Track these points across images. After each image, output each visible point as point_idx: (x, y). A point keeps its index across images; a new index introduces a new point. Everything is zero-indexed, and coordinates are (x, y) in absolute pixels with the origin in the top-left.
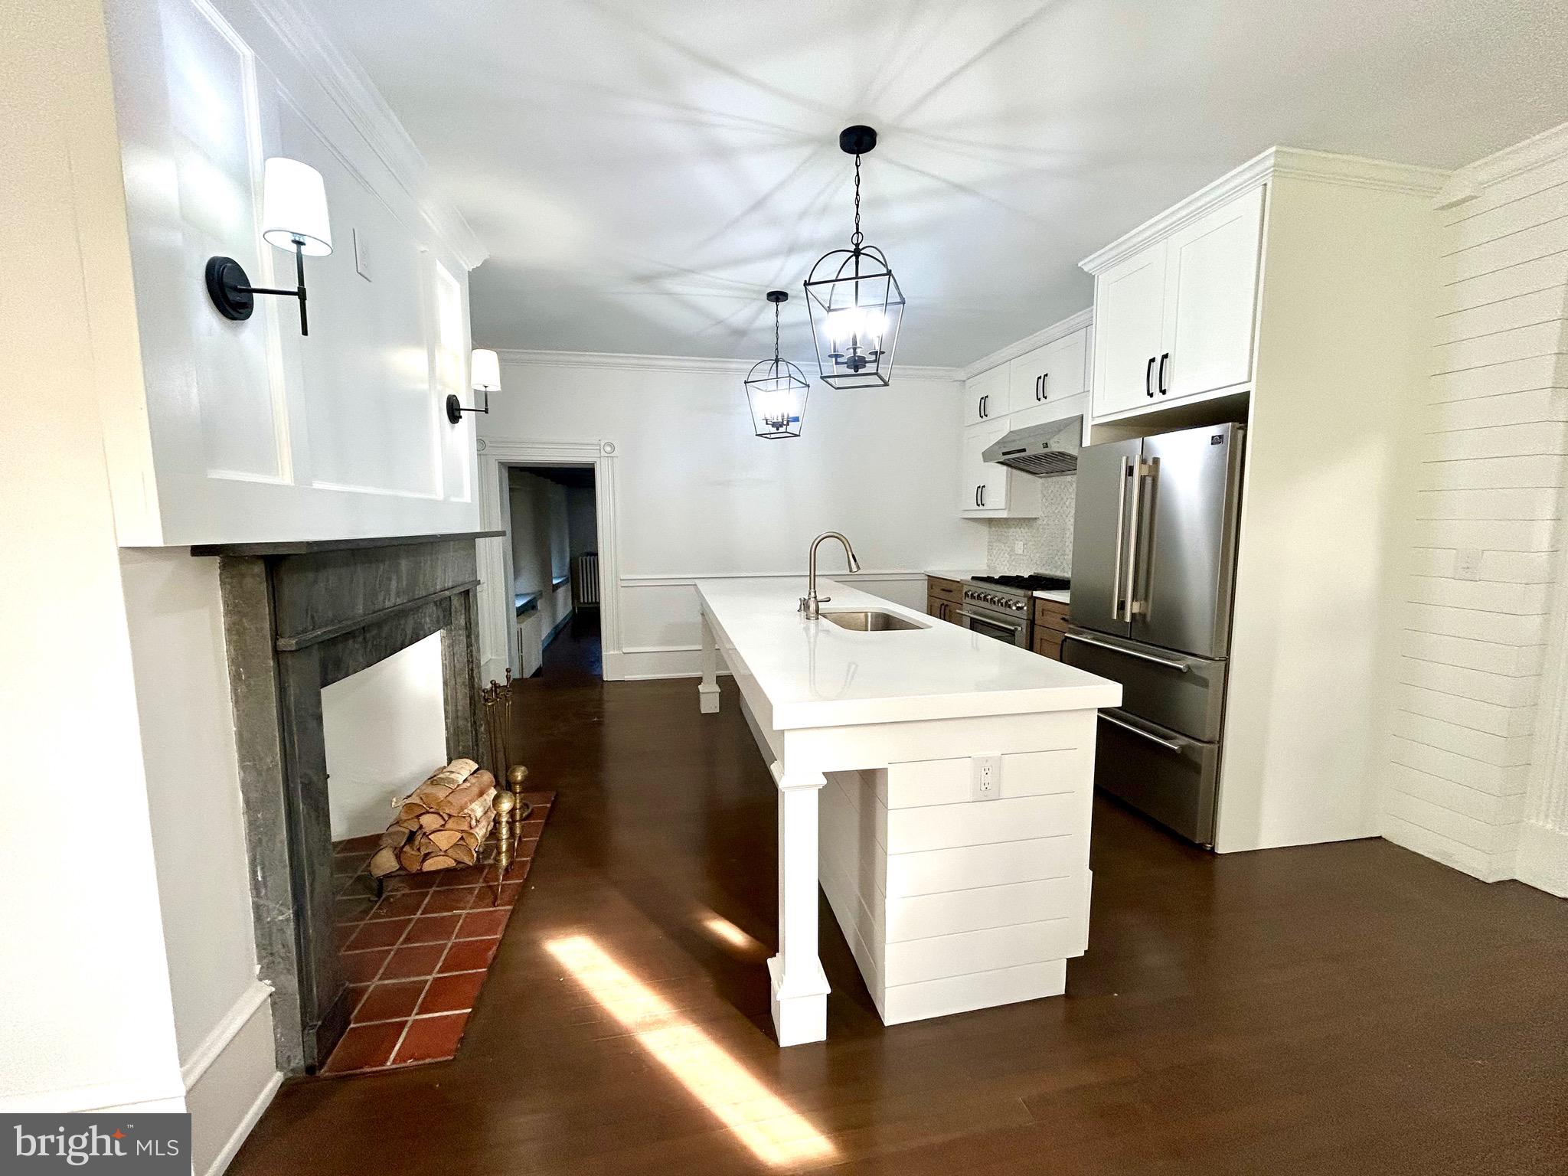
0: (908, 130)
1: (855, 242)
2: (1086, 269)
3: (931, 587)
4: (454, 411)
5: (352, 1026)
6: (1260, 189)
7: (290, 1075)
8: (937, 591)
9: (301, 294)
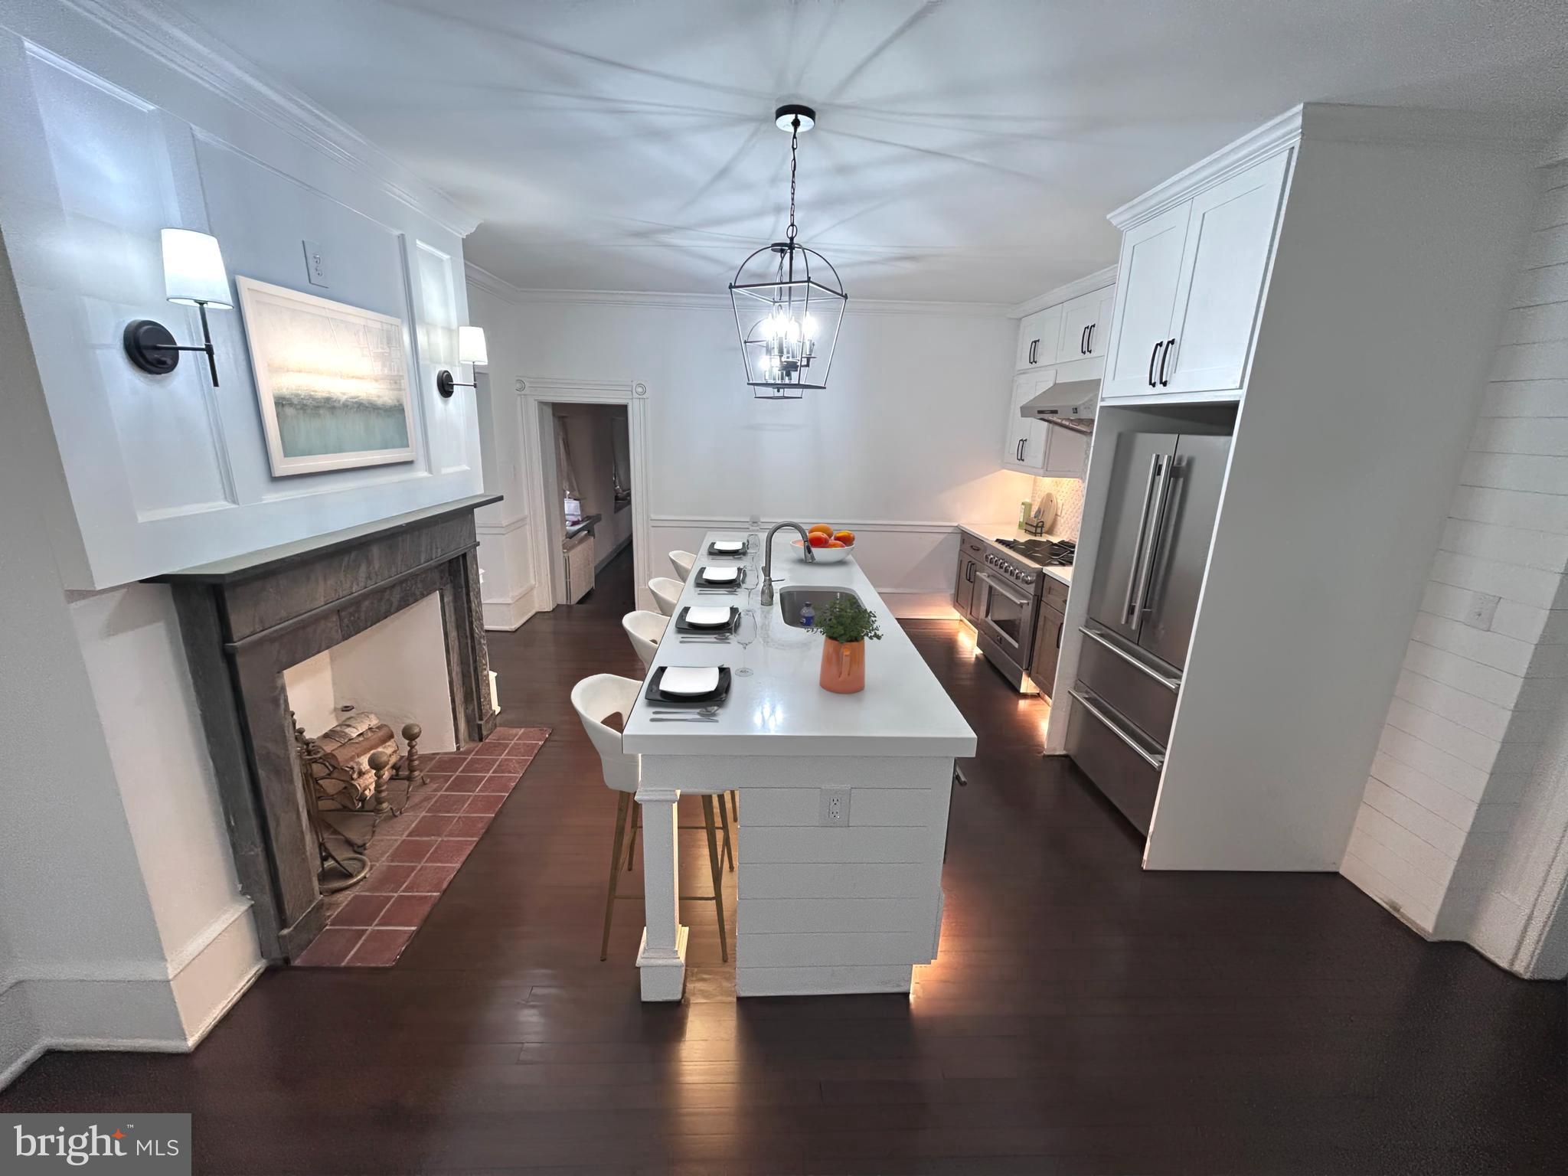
0: (847, 107)
1: (790, 236)
2: (1114, 222)
3: (963, 541)
4: (446, 387)
5: (327, 928)
6: (1286, 154)
7: (272, 963)
8: (967, 546)
9: (209, 350)
